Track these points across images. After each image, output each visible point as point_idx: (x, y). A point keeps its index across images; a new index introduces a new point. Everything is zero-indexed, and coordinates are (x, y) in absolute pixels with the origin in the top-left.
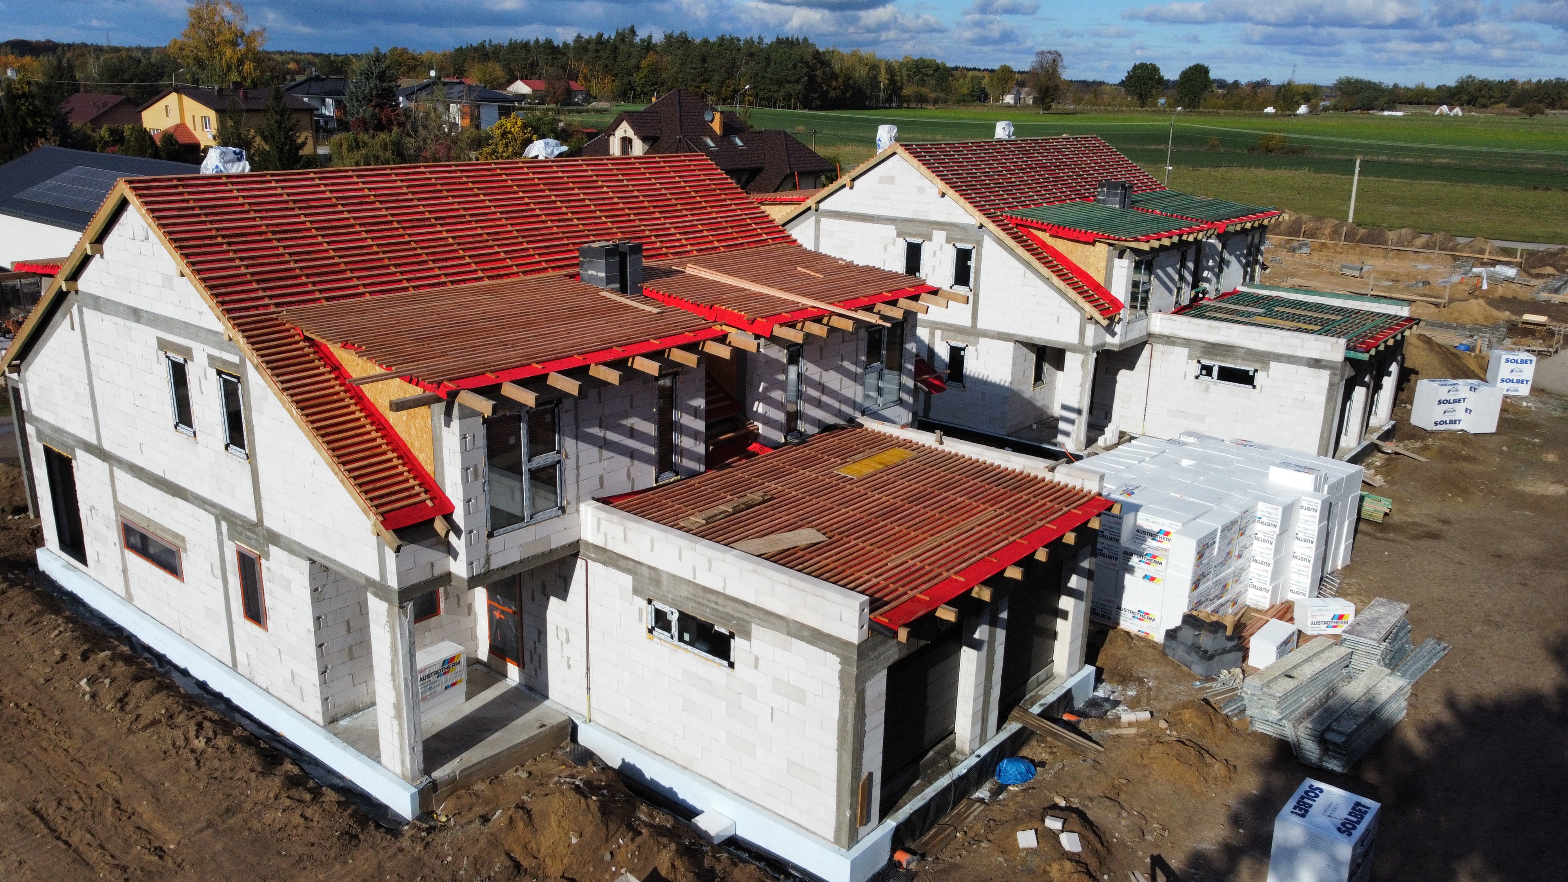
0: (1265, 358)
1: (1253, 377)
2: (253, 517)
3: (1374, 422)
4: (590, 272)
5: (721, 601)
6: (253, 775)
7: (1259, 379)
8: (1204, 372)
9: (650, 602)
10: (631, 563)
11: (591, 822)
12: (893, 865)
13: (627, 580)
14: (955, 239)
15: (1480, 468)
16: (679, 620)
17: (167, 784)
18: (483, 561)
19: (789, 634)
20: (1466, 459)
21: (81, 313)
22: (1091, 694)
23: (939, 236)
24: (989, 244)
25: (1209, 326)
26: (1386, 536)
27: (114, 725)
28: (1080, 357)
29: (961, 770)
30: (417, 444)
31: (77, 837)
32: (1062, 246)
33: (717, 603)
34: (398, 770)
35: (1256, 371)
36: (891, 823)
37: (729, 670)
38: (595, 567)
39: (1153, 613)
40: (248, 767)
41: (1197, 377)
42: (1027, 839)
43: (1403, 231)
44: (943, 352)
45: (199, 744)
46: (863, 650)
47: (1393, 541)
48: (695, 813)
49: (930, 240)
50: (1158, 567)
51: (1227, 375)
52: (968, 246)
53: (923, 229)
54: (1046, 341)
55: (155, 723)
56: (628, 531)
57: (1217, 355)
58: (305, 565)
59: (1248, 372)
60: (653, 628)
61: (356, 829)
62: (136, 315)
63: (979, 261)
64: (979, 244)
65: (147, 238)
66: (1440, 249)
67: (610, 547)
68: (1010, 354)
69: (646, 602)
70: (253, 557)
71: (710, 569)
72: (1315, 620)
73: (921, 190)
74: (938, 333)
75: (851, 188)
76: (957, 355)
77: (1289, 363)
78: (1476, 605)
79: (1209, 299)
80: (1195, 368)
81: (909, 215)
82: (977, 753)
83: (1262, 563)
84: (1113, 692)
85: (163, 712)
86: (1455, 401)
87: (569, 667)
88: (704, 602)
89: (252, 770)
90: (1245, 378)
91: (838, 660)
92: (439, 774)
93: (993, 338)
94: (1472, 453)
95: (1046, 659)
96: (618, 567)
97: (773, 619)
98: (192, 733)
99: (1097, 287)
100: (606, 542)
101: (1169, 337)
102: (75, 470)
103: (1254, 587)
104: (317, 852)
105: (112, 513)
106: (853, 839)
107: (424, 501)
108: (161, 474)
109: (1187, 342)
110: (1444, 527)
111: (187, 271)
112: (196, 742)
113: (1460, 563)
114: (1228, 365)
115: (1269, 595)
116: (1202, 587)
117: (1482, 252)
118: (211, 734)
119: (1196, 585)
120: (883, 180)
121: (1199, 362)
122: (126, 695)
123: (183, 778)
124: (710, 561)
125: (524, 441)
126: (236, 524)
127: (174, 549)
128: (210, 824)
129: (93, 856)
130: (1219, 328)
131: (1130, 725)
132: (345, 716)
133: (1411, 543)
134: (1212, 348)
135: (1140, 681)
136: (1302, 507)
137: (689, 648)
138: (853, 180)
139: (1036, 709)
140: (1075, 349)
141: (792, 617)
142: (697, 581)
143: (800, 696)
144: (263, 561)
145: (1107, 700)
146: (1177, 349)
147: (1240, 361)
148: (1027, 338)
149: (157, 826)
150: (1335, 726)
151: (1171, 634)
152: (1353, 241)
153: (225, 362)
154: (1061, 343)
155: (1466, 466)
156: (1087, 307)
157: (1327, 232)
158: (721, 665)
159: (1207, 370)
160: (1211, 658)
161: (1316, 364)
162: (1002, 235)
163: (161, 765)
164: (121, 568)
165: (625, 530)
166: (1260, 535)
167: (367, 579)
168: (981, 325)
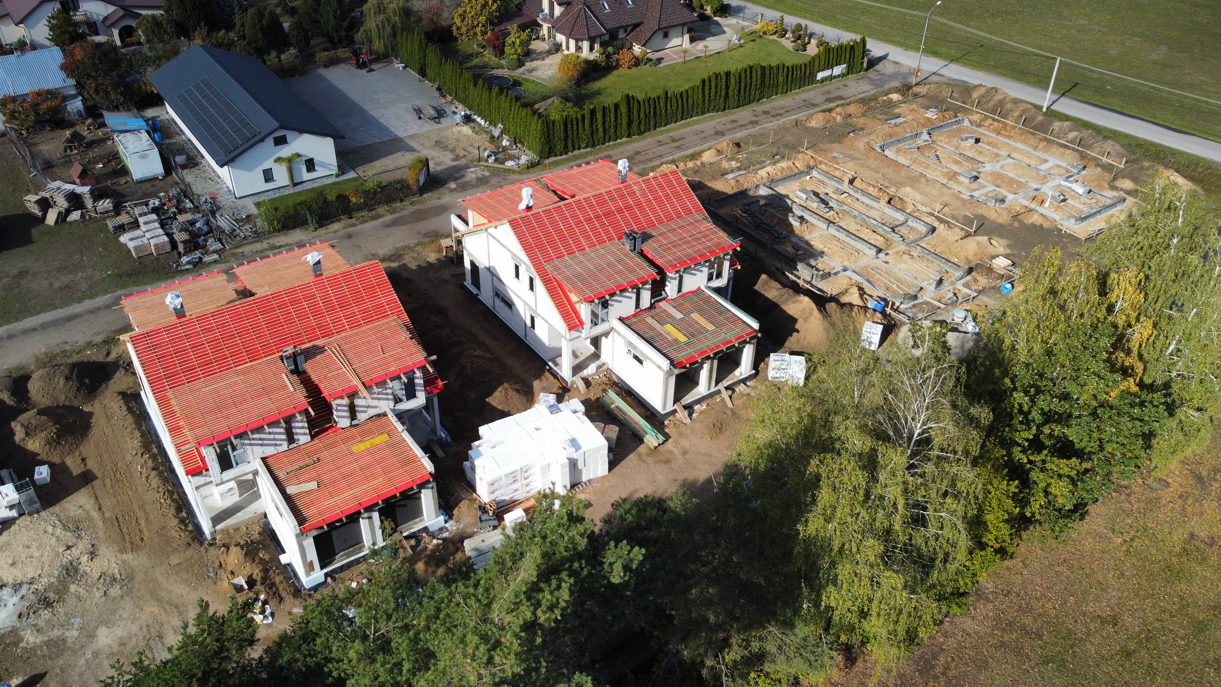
0: (645, 357)
7: (644, 364)
8: (629, 352)
14: (528, 271)
22: (443, 525)
23: (523, 267)
24: (536, 278)
25: (630, 333)
29: (362, 554)
31: (125, 530)
35: (643, 360)
43: (1066, 124)
44: (528, 321)
48: (282, 552)
51: (636, 357)
52: (532, 276)
53: (519, 261)
57: (632, 347)
63: (536, 284)
73: (516, 244)
74: (526, 311)
76: (533, 319)
77: (652, 362)
79: (668, 300)
80: (627, 350)
81: (514, 252)
92: (218, 527)
93: (542, 318)
99: (575, 312)
101: (618, 332)
106: (308, 575)
109: (624, 337)
114: (635, 353)
117: (1104, 154)
120: (505, 232)
121: (627, 347)
125: (230, 449)
130: (633, 336)
134: (631, 343)
146: (620, 338)
147: (639, 354)
161: (660, 367)
162: (541, 280)
168: (538, 311)
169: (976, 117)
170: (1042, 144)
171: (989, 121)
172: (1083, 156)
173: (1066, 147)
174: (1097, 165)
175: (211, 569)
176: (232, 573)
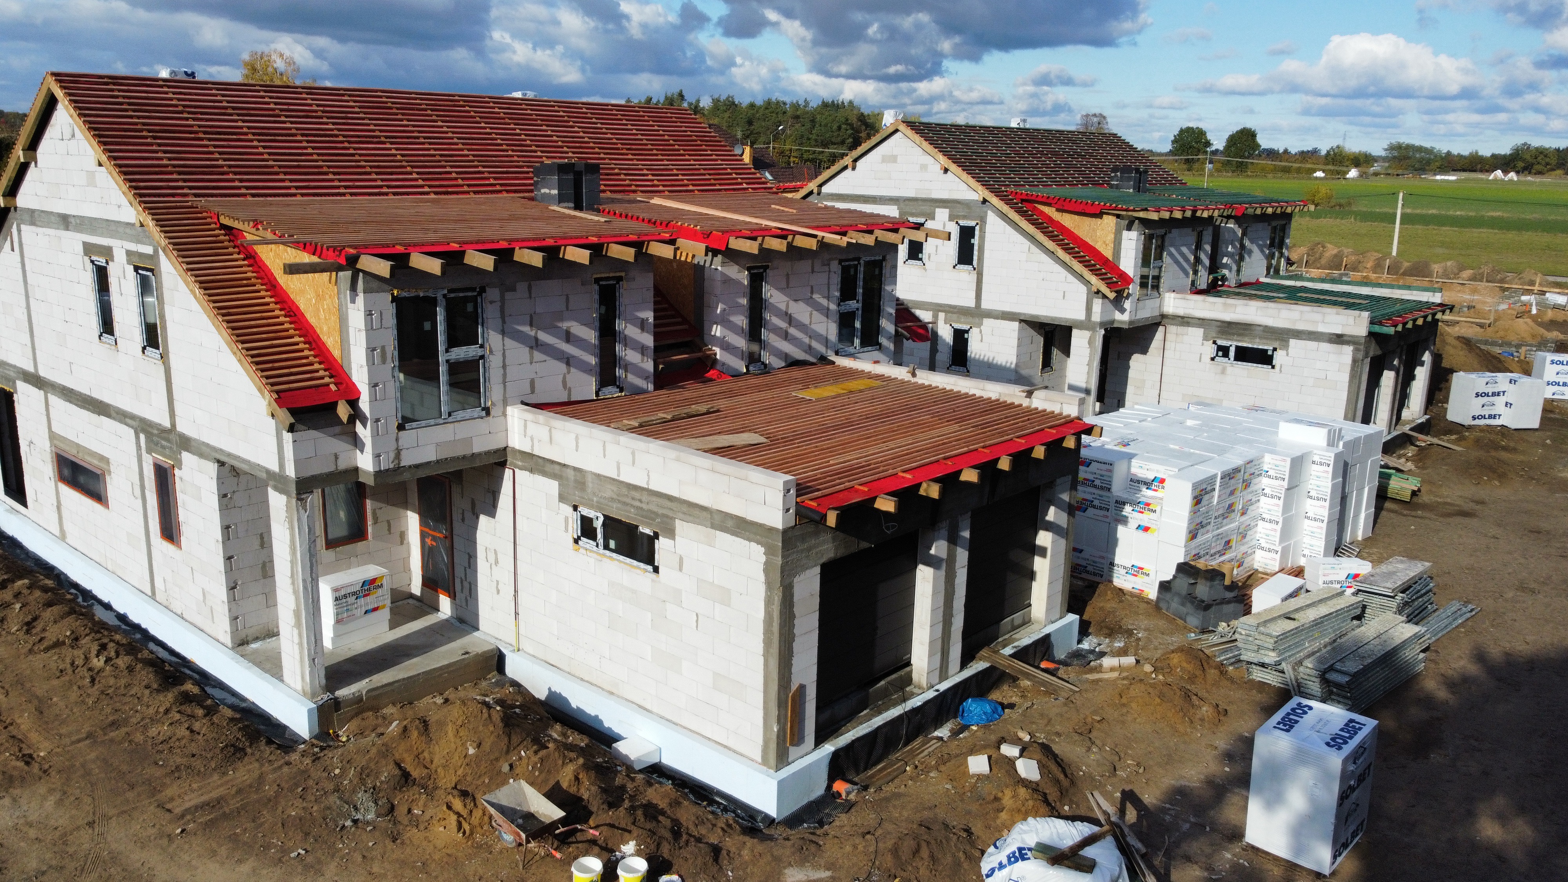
0: (1284, 336)
1: (1272, 357)
2: (167, 424)
3: (1406, 414)
4: (543, 191)
5: (645, 497)
6: (147, 692)
7: (1279, 358)
8: (1220, 353)
9: (575, 508)
10: (557, 467)
11: (491, 735)
12: (830, 796)
13: (552, 486)
14: (958, 217)
15: (1521, 458)
16: (604, 525)
17: (55, 699)
18: (392, 455)
19: (713, 526)
20: (1505, 449)
21: (19, 231)
22: (1075, 647)
23: (942, 214)
24: (992, 219)
25: (1225, 304)
26: (1413, 513)
27: (15, 646)
28: (1087, 334)
29: (916, 702)
30: (325, 329)
32: (1068, 220)
33: (640, 501)
34: (299, 687)
35: (1275, 349)
36: (829, 748)
37: (654, 575)
38: (522, 476)
39: (1147, 567)
40: (144, 684)
41: (1213, 359)
42: (978, 764)
43: (1449, 263)
44: (945, 333)
45: (98, 663)
46: (789, 537)
47: (1421, 518)
48: (616, 738)
49: (933, 218)
50: (1152, 515)
51: (1245, 355)
52: (972, 223)
53: (926, 208)
54: (1052, 318)
55: (58, 644)
56: (553, 430)
57: (1233, 334)
58: (212, 468)
59: (1266, 351)
60: (579, 538)
61: (244, 742)
62: (65, 221)
63: (982, 238)
64: (983, 221)
65: (73, 136)
66: (1488, 281)
67: (536, 452)
68: (1015, 335)
69: (571, 509)
70: (166, 466)
71: (634, 463)
72: (1328, 579)
73: (924, 167)
74: (942, 316)
75: (854, 169)
76: (960, 337)
77: (1310, 339)
78: (1509, 574)
79: (1229, 287)
80: (1210, 349)
81: (911, 194)
82: (936, 688)
83: (1271, 521)
84: (1100, 645)
85: (68, 633)
86: (1494, 394)
87: (498, 592)
88: (629, 501)
89: (147, 687)
90: (1264, 358)
91: (763, 550)
92: (344, 692)
93: (996, 318)
94: (1512, 444)
95: (1023, 602)
96: (544, 473)
97: (697, 512)
98: (94, 652)
99: (1104, 261)
100: (532, 446)
101: (1183, 317)
102: (16, 405)
103: (1262, 548)
104: (198, 764)
105: (47, 444)
106: (782, 759)
107: (328, 385)
108: (88, 393)
109: (1202, 322)
110: (1478, 507)
111: (104, 158)
112: (95, 660)
113: (1494, 537)
114: (1245, 345)
115: (1278, 557)
116: (1200, 539)
117: (1532, 283)
118: (113, 654)
119: (1193, 535)
120: (886, 159)
121: (1214, 342)
122: (35, 619)
123: (74, 694)
124: (633, 454)
125: (441, 328)
126: (152, 434)
127: (99, 472)
128: (89, 736)
130: (1236, 306)
131: (1112, 669)
132: (257, 639)
133: (1441, 519)
134: (1228, 328)
135: (1129, 633)
136: (1313, 462)
137: (614, 555)
138: (855, 161)
139: (1008, 651)
140: (1081, 325)
141: (716, 507)
142: (622, 478)
143: (723, 596)
144: (176, 471)
145: (1092, 652)
146: (1191, 330)
147: (1257, 340)
148: (1032, 316)
149: (34, 737)
150: (1338, 666)
151: (1165, 586)
152: (1396, 273)
153: (141, 255)
154: (1067, 320)
155: (1504, 455)
156: (1094, 279)
157: (1369, 265)
158: (646, 571)
159: (1224, 351)
160: (1207, 607)
161: (1338, 339)
162: (1005, 208)
163: (55, 682)
164: (55, 504)
165: (550, 431)
166: (1267, 491)
167: (268, 472)
168: (985, 305)
175: (361, 797)
176: (464, 794)
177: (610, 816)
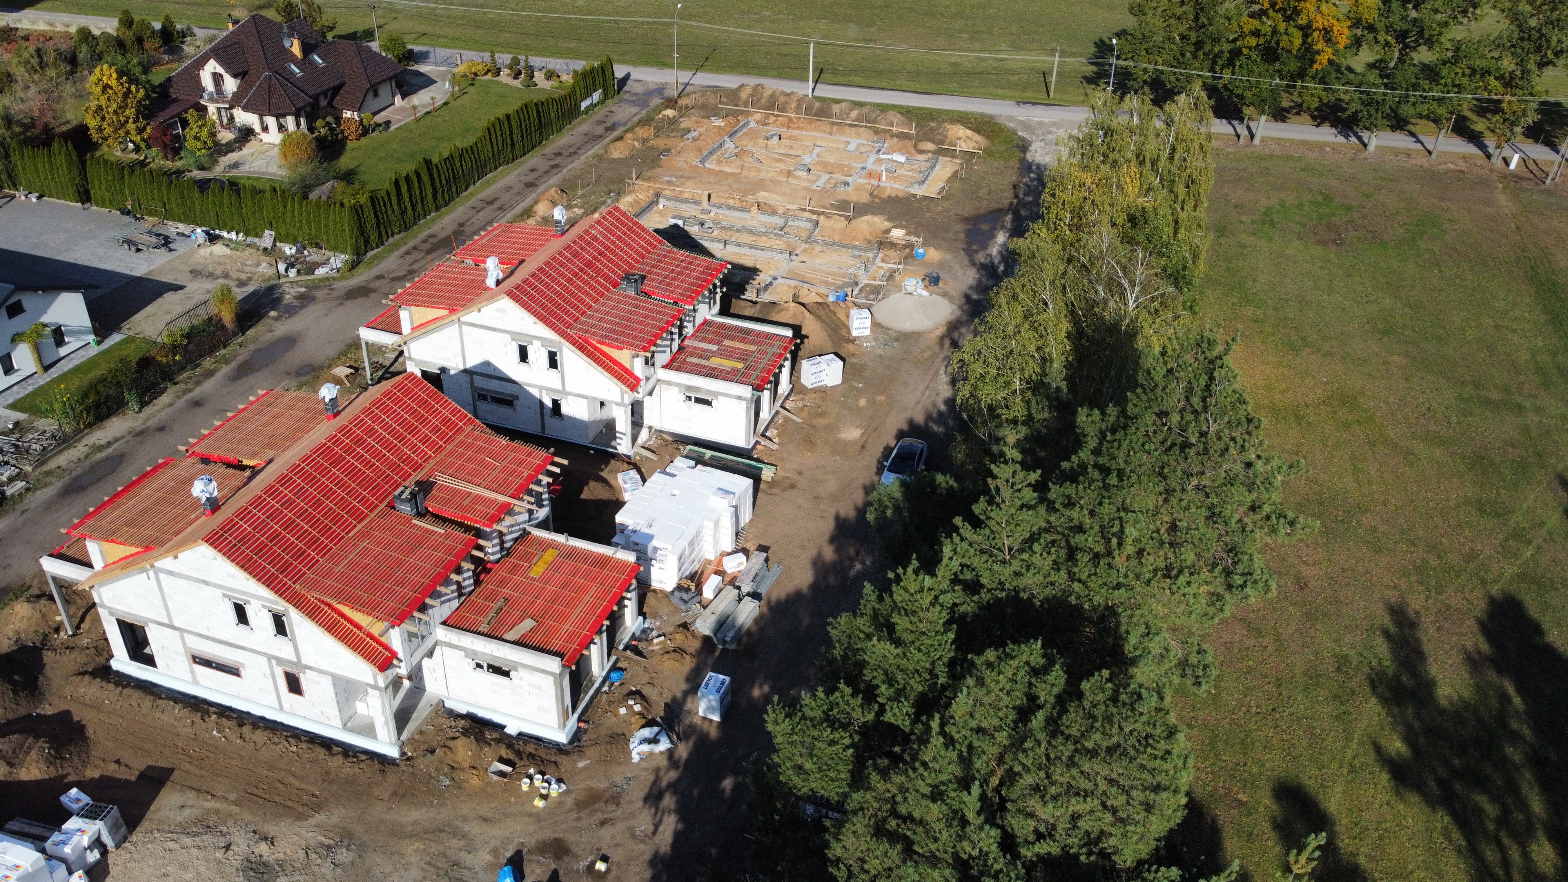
0: (716, 394)
1: (711, 402)
2: (295, 659)
3: (780, 391)
6: (325, 756)
7: (714, 403)
8: (687, 399)
9: (473, 660)
10: (463, 648)
12: (579, 728)
13: (463, 653)
14: (546, 346)
15: (826, 421)
16: (487, 666)
17: (292, 769)
19: (533, 671)
21: (156, 574)
22: (642, 629)
23: (537, 343)
24: (564, 349)
25: (687, 378)
27: (246, 749)
28: (622, 404)
29: (597, 685)
31: (278, 799)
32: (606, 348)
33: (503, 661)
34: (388, 741)
35: (712, 400)
36: (576, 715)
37: (511, 681)
38: (445, 649)
40: (322, 753)
41: (684, 401)
42: (623, 711)
44: (548, 403)
45: (293, 748)
46: (561, 674)
48: (504, 727)
49: (532, 344)
50: (664, 563)
51: (698, 401)
52: (554, 350)
53: (526, 338)
54: (604, 399)
55: (265, 744)
57: (693, 391)
58: (329, 677)
59: (708, 400)
60: (476, 668)
61: (382, 768)
62: (206, 583)
63: (561, 358)
64: (561, 349)
67: (452, 642)
68: (586, 404)
69: (471, 660)
70: (294, 673)
71: (500, 651)
73: (522, 319)
74: (544, 392)
75: (478, 312)
76: (556, 403)
77: (727, 396)
79: (689, 337)
80: (684, 397)
81: (517, 330)
82: (601, 675)
84: (651, 624)
85: (265, 737)
87: (435, 681)
88: (497, 661)
90: (708, 403)
91: (551, 677)
92: (403, 737)
93: (575, 396)
96: (457, 649)
97: (526, 666)
98: (286, 745)
99: (627, 372)
100: (450, 640)
101: (668, 381)
102: (147, 631)
103: (707, 553)
104: (374, 780)
105: (182, 650)
106: (565, 726)
107: (390, 656)
108: (224, 640)
109: (677, 384)
110: (798, 478)
112: (291, 748)
114: (698, 396)
116: (684, 565)
118: (295, 743)
119: (680, 570)
120: (498, 310)
121: (684, 394)
122: (241, 734)
123: (298, 764)
124: (498, 649)
126: (282, 661)
127: (233, 666)
129: (290, 804)
130: (692, 379)
131: (657, 644)
133: (782, 494)
134: (690, 388)
137: (492, 674)
138: (480, 307)
139: (621, 647)
141: (533, 666)
142: (493, 654)
144: (301, 675)
145: (649, 628)
146: (673, 388)
147: (704, 395)
148: (590, 396)
151: (672, 593)
152: (810, 115)
154: (610, 400)
155: (819, 421)
156: (624, 387)
157: (793, 105)
158: (507, 679)
159: (689, 398)
160: (687, 603)
161: (739, 398)
162: (570, 346)
164: (188, 671)
165: (458, 638)
166: (706, 536)
167: (365, 682)
168: (568, 389)
169: (757, 117)
170: (835, 128)
171: (772, 119)
172: (876, 132)
173: (855, 126)
174: (892, 136)
175: (442, 778)
176: (474, 768)
177: (522, 763)
